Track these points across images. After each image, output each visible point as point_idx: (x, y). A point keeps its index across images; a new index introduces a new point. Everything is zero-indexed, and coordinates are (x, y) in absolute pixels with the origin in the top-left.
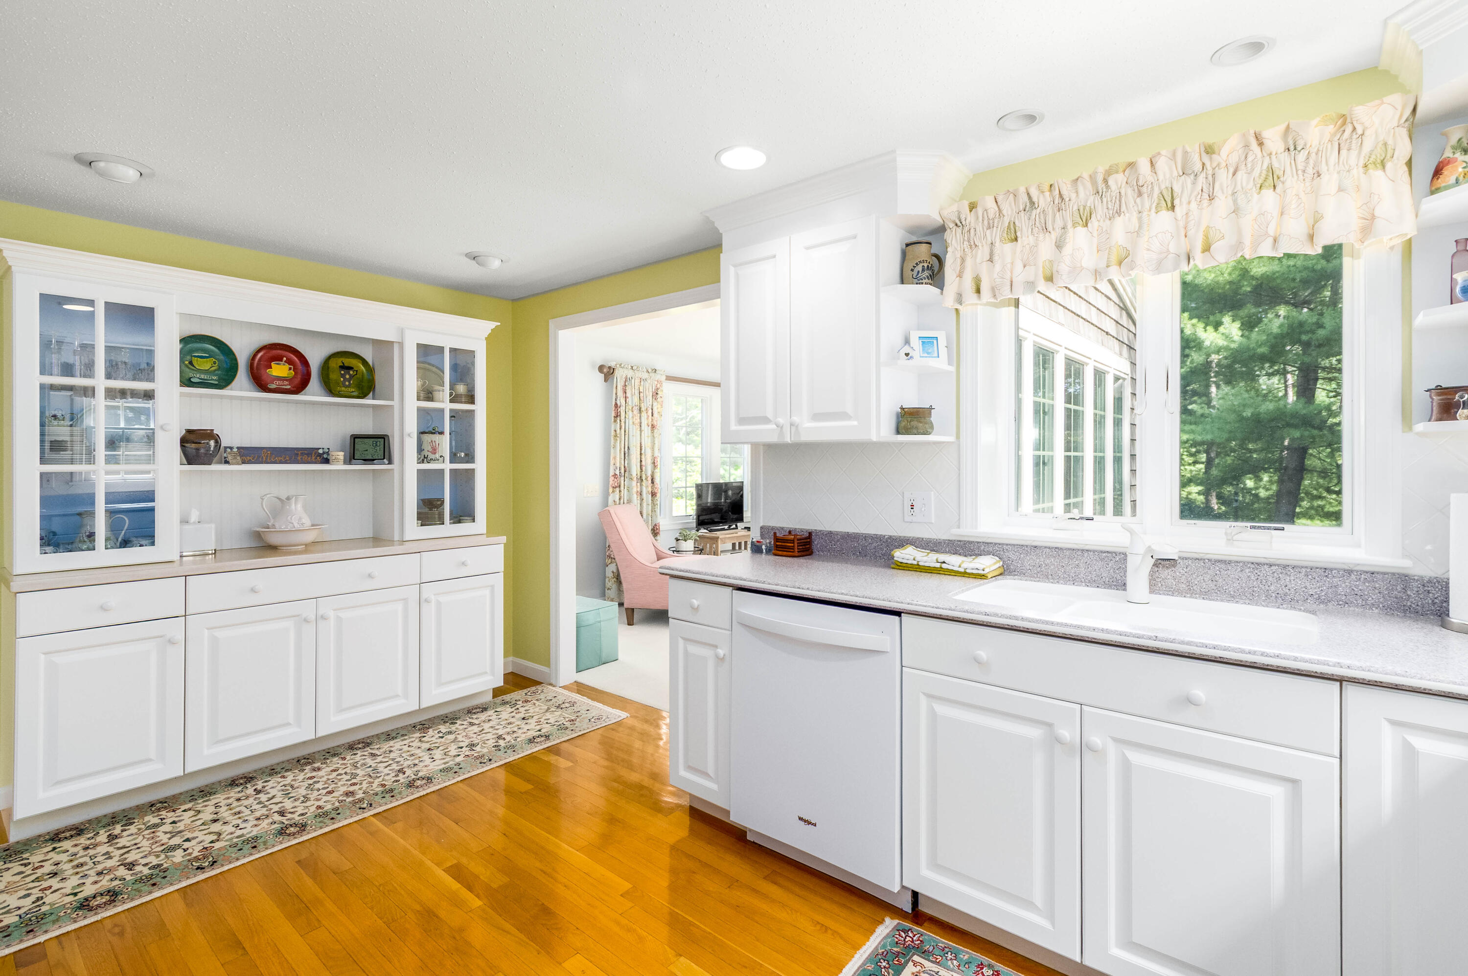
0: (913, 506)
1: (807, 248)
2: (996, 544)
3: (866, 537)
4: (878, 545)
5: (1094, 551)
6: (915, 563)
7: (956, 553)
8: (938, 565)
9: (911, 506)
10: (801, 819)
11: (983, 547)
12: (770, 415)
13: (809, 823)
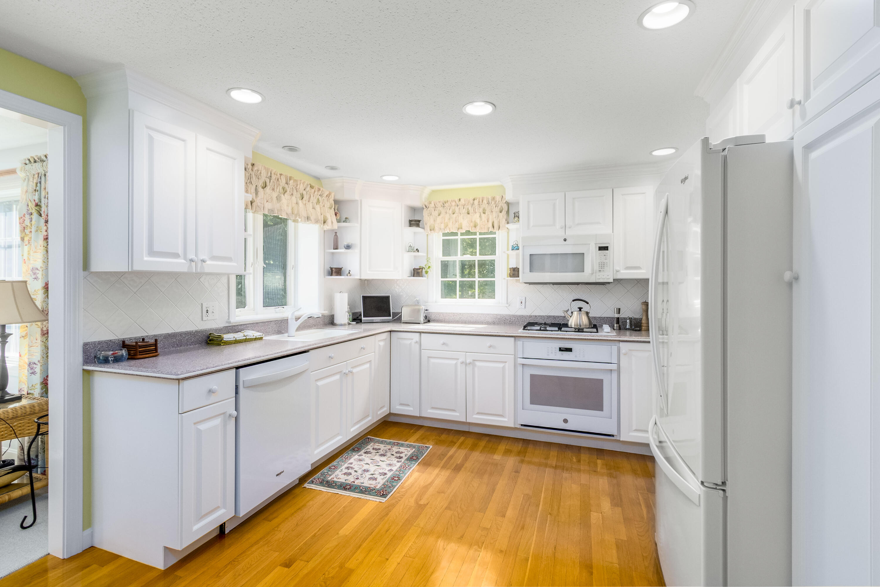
0: (208, 311)
1: (208, 149)
2: (244, 325)
3: (181, 334)
4: (189, 338)
5: (273, 321)
6: (235, 339)
7: (229, 333)
8: (245, 338)
9: (207, 311)
10: (277, 475)
11: (240, 327)
12: (180, 252)
13: (280, 473)
